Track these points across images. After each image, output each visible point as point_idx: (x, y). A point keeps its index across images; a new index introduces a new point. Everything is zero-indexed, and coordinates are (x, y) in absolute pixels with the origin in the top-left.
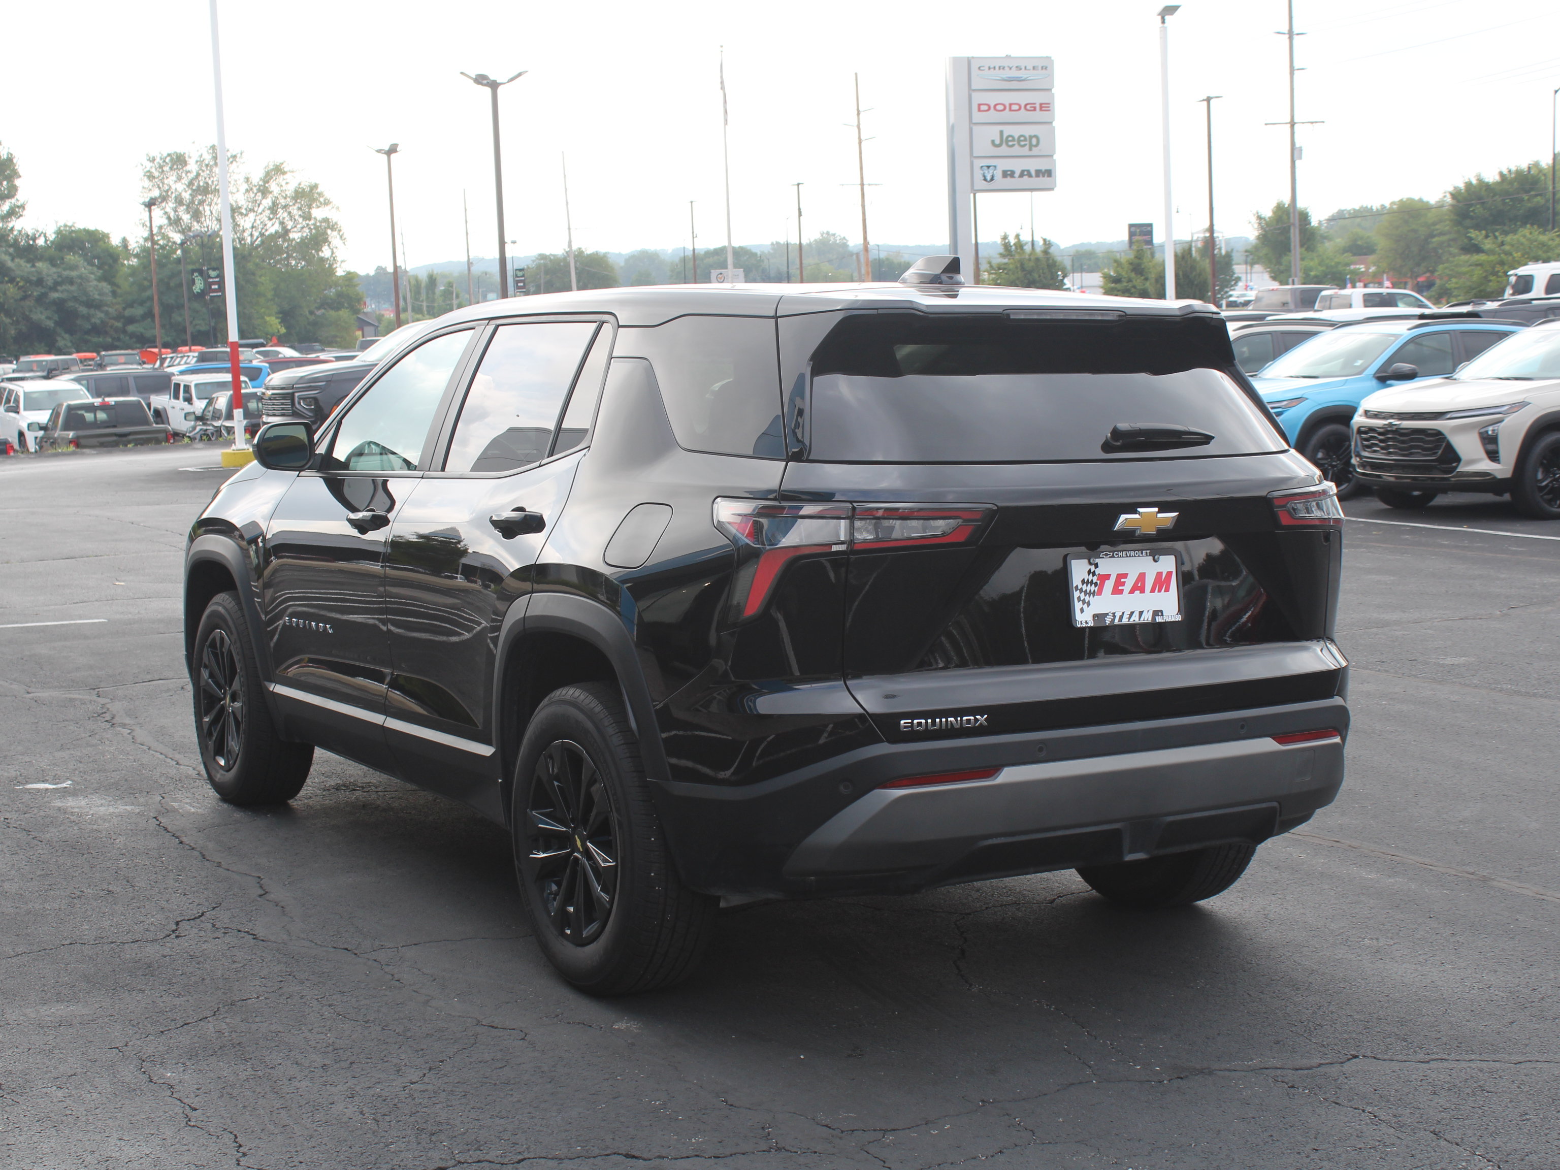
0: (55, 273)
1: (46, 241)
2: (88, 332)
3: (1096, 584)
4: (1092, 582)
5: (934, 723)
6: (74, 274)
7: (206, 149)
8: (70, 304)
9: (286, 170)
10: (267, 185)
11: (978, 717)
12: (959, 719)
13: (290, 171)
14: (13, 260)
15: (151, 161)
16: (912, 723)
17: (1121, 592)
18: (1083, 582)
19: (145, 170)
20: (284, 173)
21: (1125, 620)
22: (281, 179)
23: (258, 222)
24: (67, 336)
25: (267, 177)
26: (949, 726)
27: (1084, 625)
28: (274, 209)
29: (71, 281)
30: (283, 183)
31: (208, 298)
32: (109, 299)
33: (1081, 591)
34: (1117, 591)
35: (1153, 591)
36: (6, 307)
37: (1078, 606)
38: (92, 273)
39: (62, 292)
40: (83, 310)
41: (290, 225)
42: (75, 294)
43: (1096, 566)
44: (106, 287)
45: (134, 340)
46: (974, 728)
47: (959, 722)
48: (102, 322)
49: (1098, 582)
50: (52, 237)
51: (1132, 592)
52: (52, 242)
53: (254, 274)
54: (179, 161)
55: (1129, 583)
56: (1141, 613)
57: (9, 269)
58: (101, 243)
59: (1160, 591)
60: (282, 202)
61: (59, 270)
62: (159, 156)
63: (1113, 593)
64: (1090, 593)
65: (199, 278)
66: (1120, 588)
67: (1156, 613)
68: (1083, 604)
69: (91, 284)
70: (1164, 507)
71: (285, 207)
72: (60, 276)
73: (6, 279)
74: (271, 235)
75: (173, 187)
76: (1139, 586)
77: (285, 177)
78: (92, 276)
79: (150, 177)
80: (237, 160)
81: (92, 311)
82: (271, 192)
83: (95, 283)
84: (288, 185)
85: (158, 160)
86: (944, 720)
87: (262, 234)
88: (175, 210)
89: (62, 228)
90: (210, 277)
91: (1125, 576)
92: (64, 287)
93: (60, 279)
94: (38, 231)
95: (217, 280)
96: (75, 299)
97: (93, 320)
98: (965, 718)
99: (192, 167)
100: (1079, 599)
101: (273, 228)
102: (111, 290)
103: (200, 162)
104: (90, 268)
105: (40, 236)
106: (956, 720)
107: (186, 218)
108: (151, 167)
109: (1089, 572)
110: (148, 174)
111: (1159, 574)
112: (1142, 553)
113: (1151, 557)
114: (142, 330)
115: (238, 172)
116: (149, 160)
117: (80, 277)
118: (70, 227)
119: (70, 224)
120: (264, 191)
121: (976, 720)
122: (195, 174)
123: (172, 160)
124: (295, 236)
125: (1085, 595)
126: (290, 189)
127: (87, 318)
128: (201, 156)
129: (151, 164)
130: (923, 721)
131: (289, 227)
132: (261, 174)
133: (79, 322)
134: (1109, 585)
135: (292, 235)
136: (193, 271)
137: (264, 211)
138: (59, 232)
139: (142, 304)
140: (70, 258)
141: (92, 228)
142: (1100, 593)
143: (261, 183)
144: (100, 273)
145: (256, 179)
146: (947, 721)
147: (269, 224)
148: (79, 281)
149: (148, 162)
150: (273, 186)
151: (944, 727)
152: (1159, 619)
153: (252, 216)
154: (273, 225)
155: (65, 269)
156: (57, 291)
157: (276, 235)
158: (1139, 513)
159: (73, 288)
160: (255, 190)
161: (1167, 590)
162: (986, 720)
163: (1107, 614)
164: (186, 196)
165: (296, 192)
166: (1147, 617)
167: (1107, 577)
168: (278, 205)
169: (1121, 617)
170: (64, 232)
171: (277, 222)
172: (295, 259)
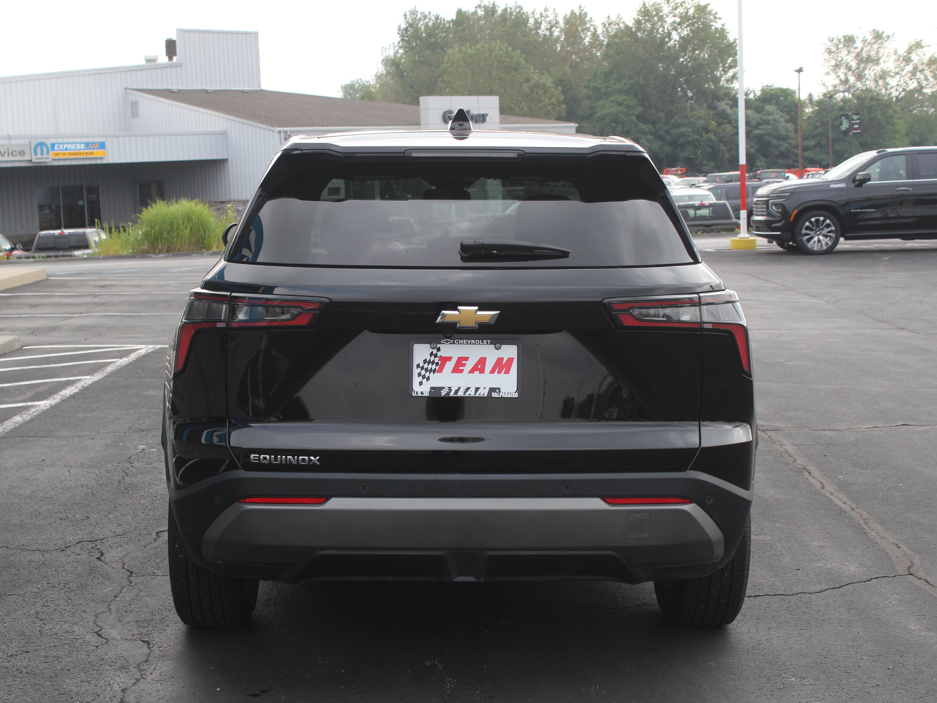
0: (758, 117)
1: (755, 96)
2: (777, 157)
3: (437, 364)
4: (433, 362)
5: (276, 459)
6: (770, 118)
7: (869, 32)
8: (767, 138)
9: (923, 45)
10: (909, 56)
11: (312, 458)
12: (296, 457)
13: (926, 46)
14: (731, 108)
15: (831, 41)
16: (259, 457)
17: (462, 371)
18: (425, 361)
19: (827, 48)
20: (922, 47)
21: (461, 394)
22: (920, 51)
23: (902, 81)
24: (763, 159)
25: (910, 50)
26: (288, 462)
27: (420, 395)
28: (913, 73)
29: (768, 122)
30: (921, 54)
31: (851, 134)
32: (792, 134)
33: (422, 368)
34: (457, 370)
35: (492, 372)
36: (724, 140)
37: (416, 380)
38: (782, 117)
39: (762, 130)
40: (774, 142)
41: (924, 83)
42: (770, 131)
43: (439, 350)
44: (791, 126)
45: (807, 162)
46: (308, 465)
47: (296, 460)
48: (787, 150)
49: (440, 362)
50: (759, 93)
51: (472, 371)
52: (758, 97)
53: (892, 117)
54: (849, 41)
55: (470, 364)
56: (477, 389)
57: (728, 115)
58: (789, 97)
59: (499, 372)
60: (920, 67)
61: (761, 115)
62: (836, 37)
63: (453, 372)
64: (431, 371)
65: (846, 120)
66: (460, 368)
67: (492, 390)
68: (423, 379)
69: (781, 124)
70: (483, 306)
71: (922, 71)
72: (761, 119)
73: (726, 121)
74: (911, 91)
75: (845, 59)
76: (480, 367)
77: (923, 50)
78: (782, 119)
79: (830, 52)
80: (890, 39)
81: (781, 142)
82: (912, 61)
83: (783, 124)
84: (925, 56)
85: (835, 41)
86: (284, 457)
87: (904, 90)
88: (846, 75)
89: (765, 88)
90: (853, 120)
91: (467, 359)
92: (763, 127)
93: (761, 122)
94: (749, 90)
95: (858, 121)
96: (770, 134)
97: (781, 149)
98: (301, 457)
99: (859, 44)
100: (419, 375)
101: (913, 85)
102: (794, 128)
103: (864, 41)
104: (781, 113)
105: (750, 93)
106: (294, 458)
107: (852, 79)
108: (830, 46)
109: (431, 354)
110: (828, 50)
111: (500, 360)
112: (483, 342)
113: (493, 346)
114: (812, 155)
115: (888, 48)
116: (829, 41)
117: (774, 120)
118: (771, 86)
119: (770, 85)
120: (908, 60)
121: (310, 460)
122: (860, 49)
123: (845, 40)
124: (928, 91)
125: (426, 372)
126: (926, 59)
127: (777, 147)
128: (865, 37)
129: (831, 44)
130: (268, 457)
131: (924, 85)
132: (906, 48)
133: (771, 149)
134: (449, 366)
135: (925, 91)
136: (842, 116)
137: (906, 74)
138: (763, 90)
139: (814, 137)
140: (769, 108)
141: (784, 87)
142: (440, 370)
143: (905, 54)
144: (787, 117)
145: (902, 51)
146: (286, 458)
147: (910, 82)
148: (773, 122)
149: (829, 42)
150: (914, 57)
151: (284, 462)
152: (494, 395)
153: (898, 77)
154: (913, 83)
155: (765, 115)
156: (759, 129)
157: (912, 92)
158: (459, 310)
159: (769, 127)
160: (901, 59)
161: (507, 372)
162: (318, 460)
163: (444, 388)
164: (854, 64)
165: (930, 60)
166: (483, 392)
167: (449, 359)
168: (917, 69)
169: (457, 391)
170: (766, 90)
171: (915, 81)
172: (927, 106)
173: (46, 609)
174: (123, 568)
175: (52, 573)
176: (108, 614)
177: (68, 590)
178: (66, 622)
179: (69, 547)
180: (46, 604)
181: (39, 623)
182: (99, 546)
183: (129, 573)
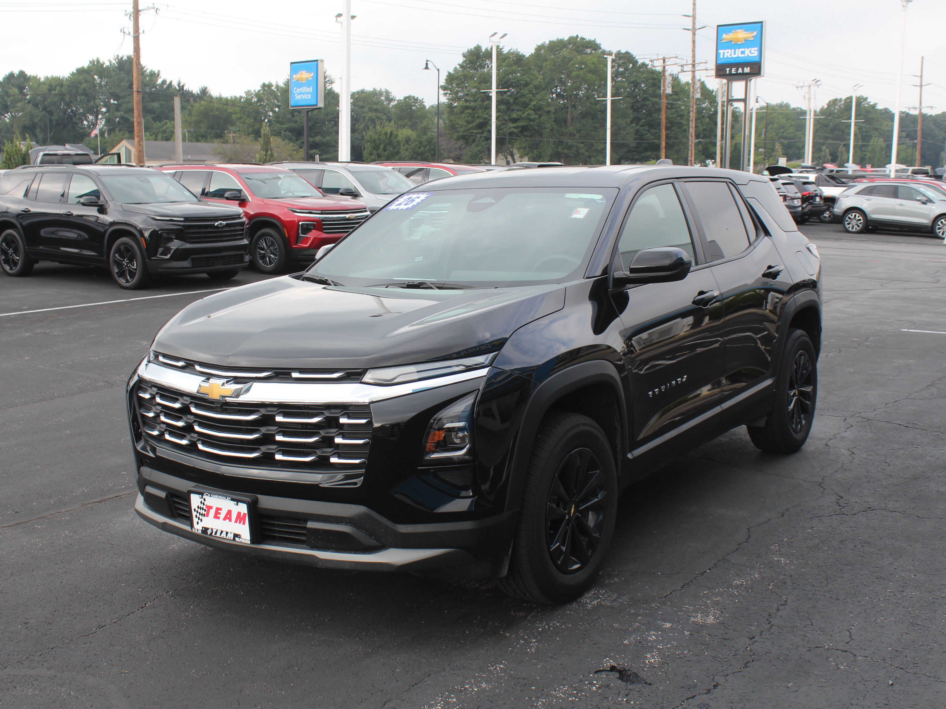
173: (884, 468)
174: (824, 489)
175: (879, 489)
176: (844, 462)
177: (868, 477)
178: (871, 460)
179: (864, 511)
180: (883, 470)
181: (887, 461)
182: (838, 508)
183: (822, 485)
